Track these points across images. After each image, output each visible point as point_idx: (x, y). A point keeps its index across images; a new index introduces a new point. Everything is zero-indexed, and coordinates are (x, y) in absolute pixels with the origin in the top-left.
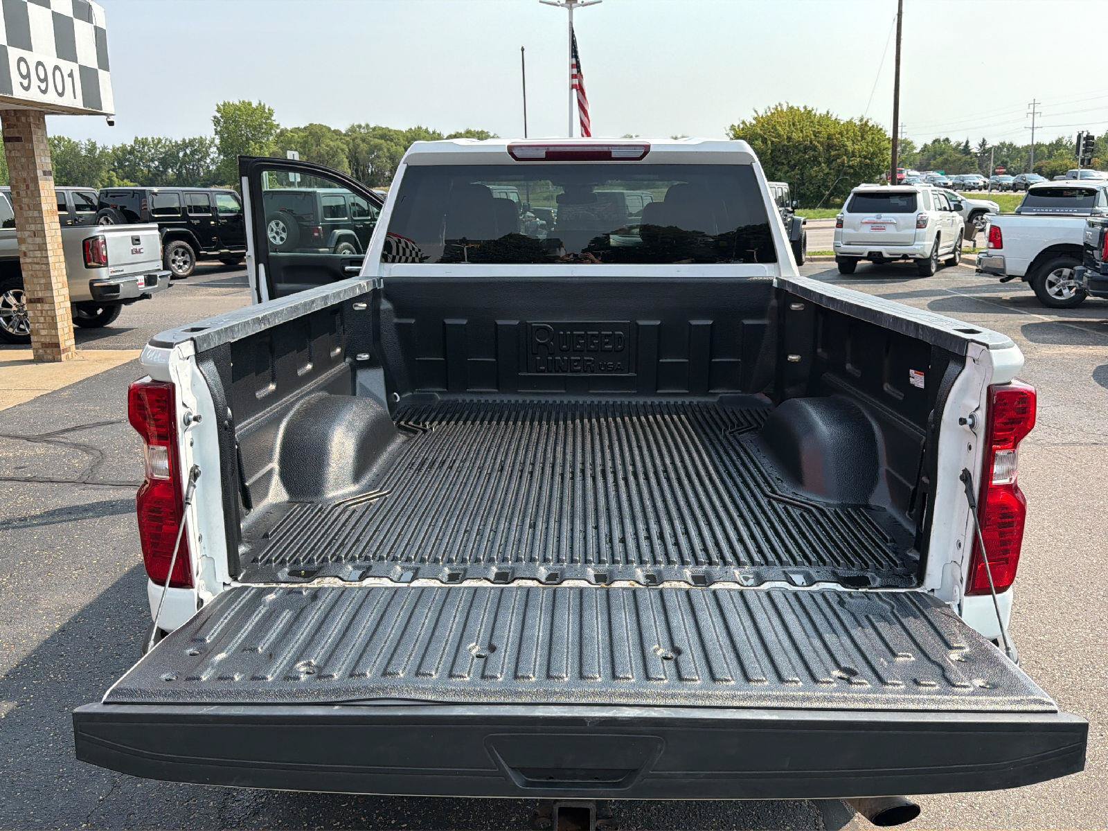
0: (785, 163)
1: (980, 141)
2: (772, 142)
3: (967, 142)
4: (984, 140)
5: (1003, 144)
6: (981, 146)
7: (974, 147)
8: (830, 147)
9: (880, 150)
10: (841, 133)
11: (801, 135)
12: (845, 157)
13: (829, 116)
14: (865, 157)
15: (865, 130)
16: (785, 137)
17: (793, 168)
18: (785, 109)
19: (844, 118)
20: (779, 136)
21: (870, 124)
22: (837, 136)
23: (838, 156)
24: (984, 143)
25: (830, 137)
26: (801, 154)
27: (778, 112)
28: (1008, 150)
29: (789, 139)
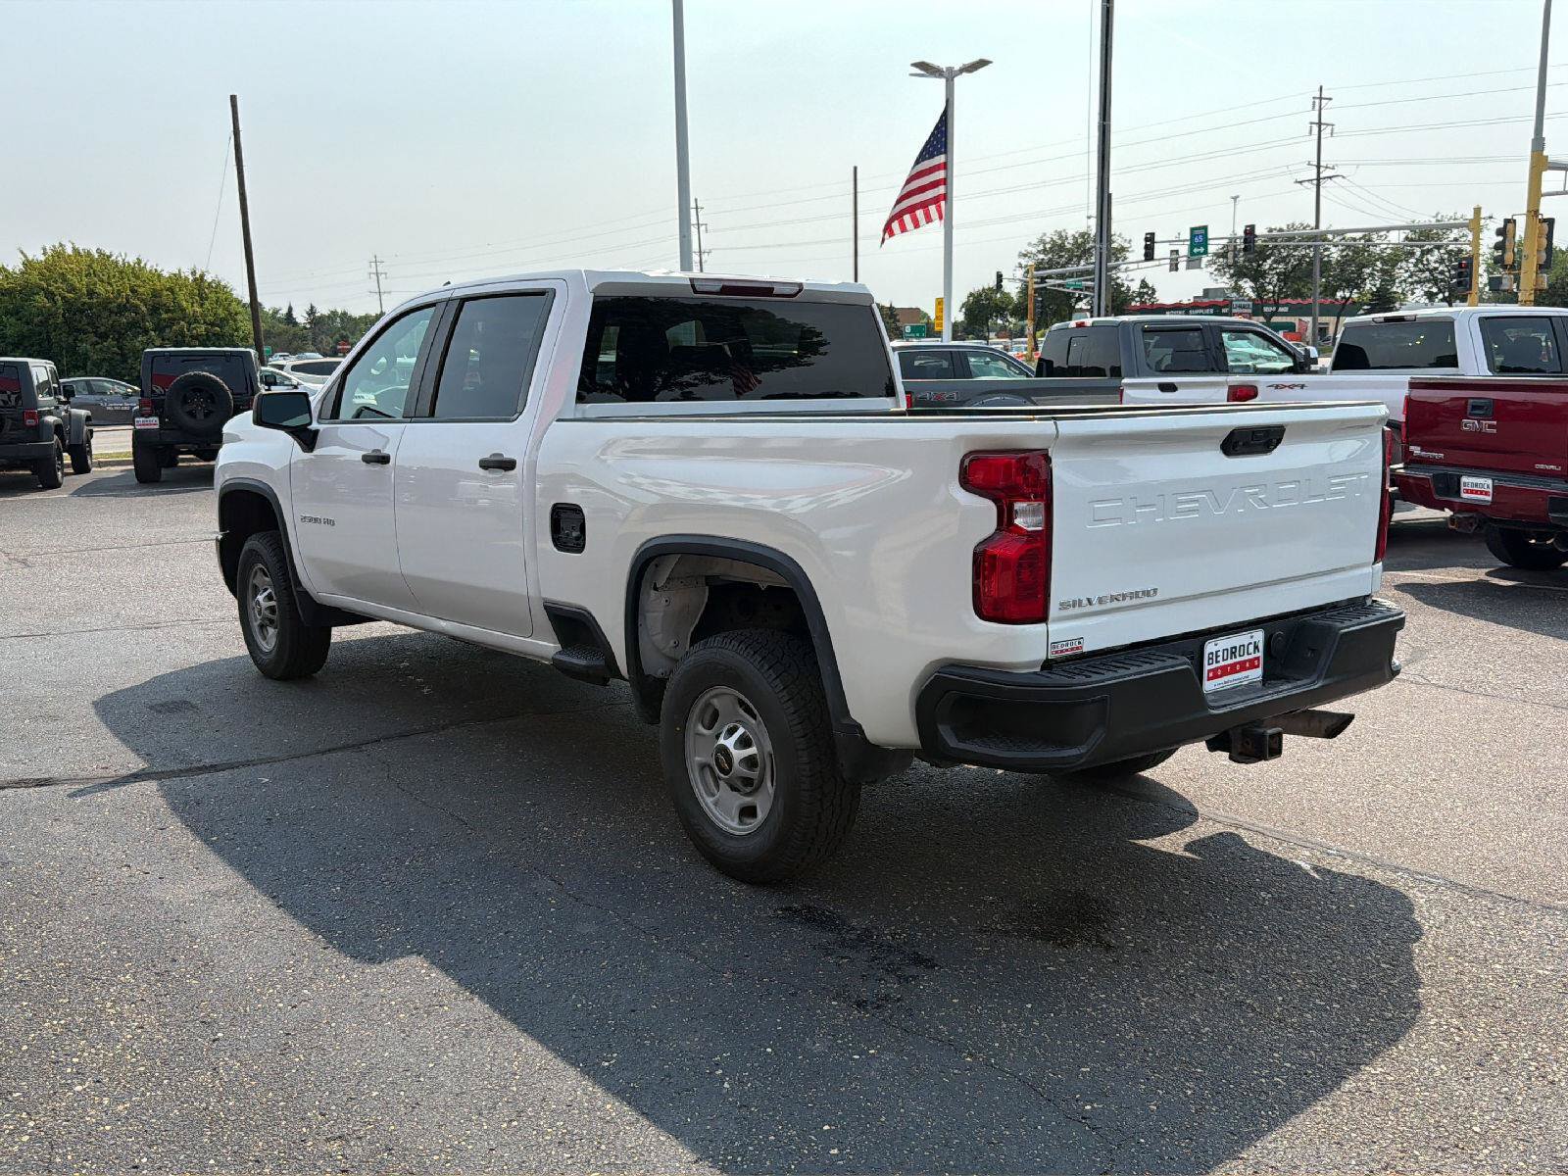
0: (90, 330)
1: (308, 308)
2: (63, 298)
3: (290, 309)
4: (312, 307)
5: (334, 313)
6: (309, 315)
7: (301, 317)
8: (155, 310)
9: (230, 314)
10: (171, 290)
11: (109, 288)
12: (182, 323)
13: (142, 265)
14: (212, 324)
15: (201, 287)
16: (84, 290)
17: (104, 337)
18: (69, 251)
19: (168, 270)
20: (73, 289)
21: (208, 278)
22: (165, 293)
23: (172, 322)
24: (312, 311)
25: (156, 294)
26: (114, 317)
27: (58, 254)
28: (342, 320)
29: (91, 293)
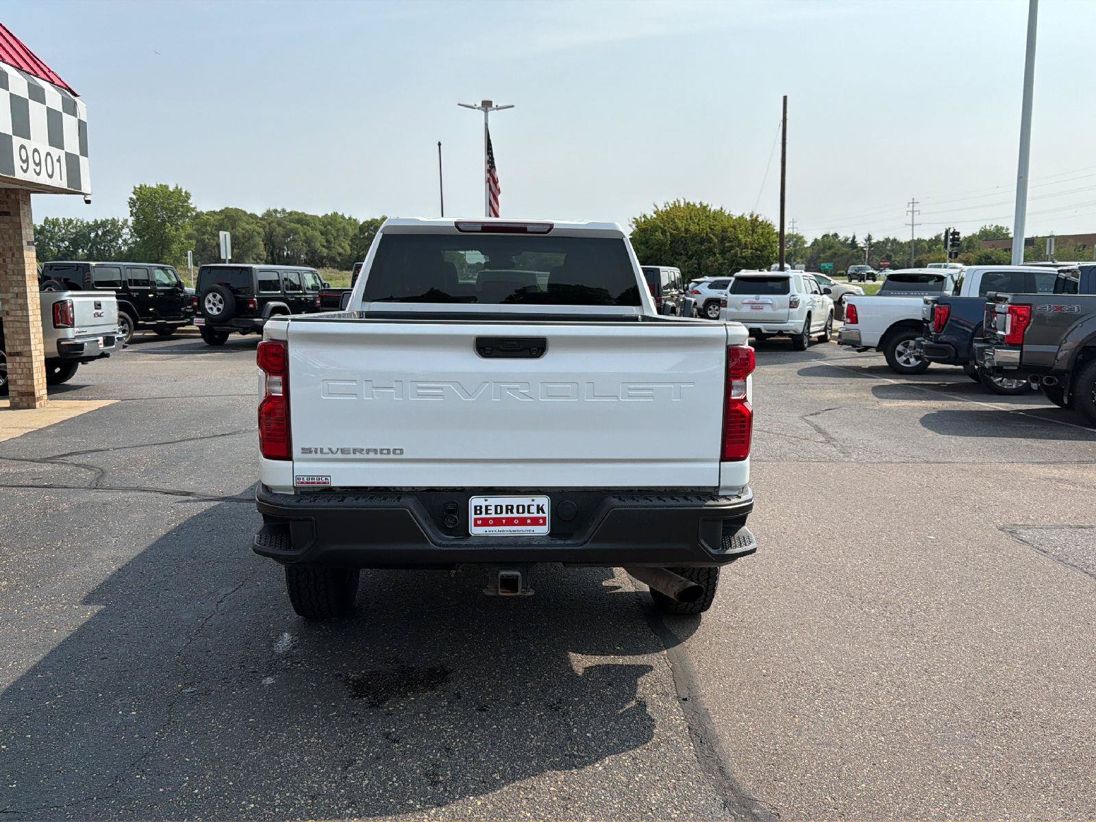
0: (683, 253)
1: (866, 236)
2: (671, 234)
3: (854, 237)
4: (869, 236)
5: (888, 240)
6: (866, 240)
7: (861, 242)
8: (723, 240)
9: (769, 242)
10: (734, 227)
11: (697, 227)
12: (737, 249)
13: (723, 211)
14: (756, 250)
15: (755, 224)
16: (683, 229)
17: (690, 258)
18: (682, 205)
19: (736, 214)
20: (677, 228)
21: (760, 219)
22: (730, 229)
23: (731, 248)
24: (869, 239)
25: (724, 230)
26: (698, 245)
27: (676, 207)
28: (892, 245)
29: (687, 231)
